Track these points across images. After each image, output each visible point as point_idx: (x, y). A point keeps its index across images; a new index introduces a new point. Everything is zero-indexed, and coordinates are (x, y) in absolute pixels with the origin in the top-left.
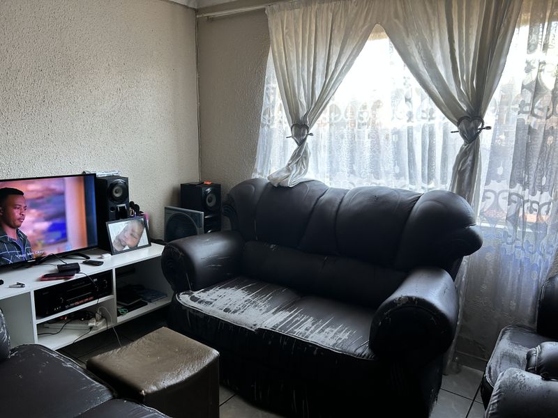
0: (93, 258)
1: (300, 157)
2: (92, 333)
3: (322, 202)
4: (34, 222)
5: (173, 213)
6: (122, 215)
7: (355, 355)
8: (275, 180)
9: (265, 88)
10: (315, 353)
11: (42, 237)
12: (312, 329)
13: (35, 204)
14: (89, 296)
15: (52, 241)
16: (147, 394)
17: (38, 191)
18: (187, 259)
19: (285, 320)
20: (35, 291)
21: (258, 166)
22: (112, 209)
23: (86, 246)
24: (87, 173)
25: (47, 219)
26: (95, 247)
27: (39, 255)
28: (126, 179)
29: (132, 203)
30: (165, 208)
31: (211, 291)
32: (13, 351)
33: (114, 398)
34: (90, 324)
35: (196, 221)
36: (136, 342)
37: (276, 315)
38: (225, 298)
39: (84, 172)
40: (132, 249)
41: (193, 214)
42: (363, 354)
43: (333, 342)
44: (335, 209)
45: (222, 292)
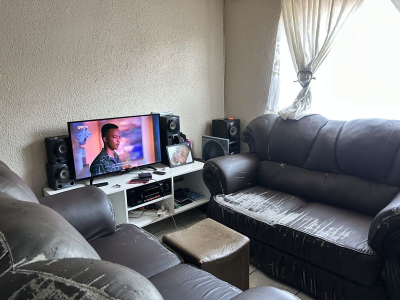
0: (159, 170)
1: (304, 96)
2: (160, 219)
3: (324, 131)
4: (124, 146)
5: (209, 140)
6: (176, 141)
7: (357, 250)
8: (284, 115)
9: (276, 45)
10: (322, 245)
11: (129, 155)
12: (318, 227)
13: (124, 134)
14: (157, 195)
15: (135, 158)
16: (204, 263)
17: (126, 126)
18: (221, 172)
19: (296, 219)
20: (127, 190)
21: (270, 105)
22: (170, 137)
23: (154, 162)
24: (154, 113)
25: (132, 144)
26: (160, 162)
27: (127, 167)
28: (178, 117)
29: (181, 133)
30: (203, 137)
31: (238, 195)
32: (118, 227)
33: (182, 263)
34: (158, 213)
35: (224, 146)
36: (192, 227)
37: (289, 215)
38: (249, 201)
39: (152, 113)
40: (182, 164)
41: (221, 141)
42: (363, 250)
43: (336, 238)
44: (335, 137)
45: (246, 196)
